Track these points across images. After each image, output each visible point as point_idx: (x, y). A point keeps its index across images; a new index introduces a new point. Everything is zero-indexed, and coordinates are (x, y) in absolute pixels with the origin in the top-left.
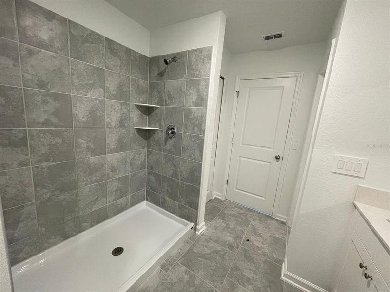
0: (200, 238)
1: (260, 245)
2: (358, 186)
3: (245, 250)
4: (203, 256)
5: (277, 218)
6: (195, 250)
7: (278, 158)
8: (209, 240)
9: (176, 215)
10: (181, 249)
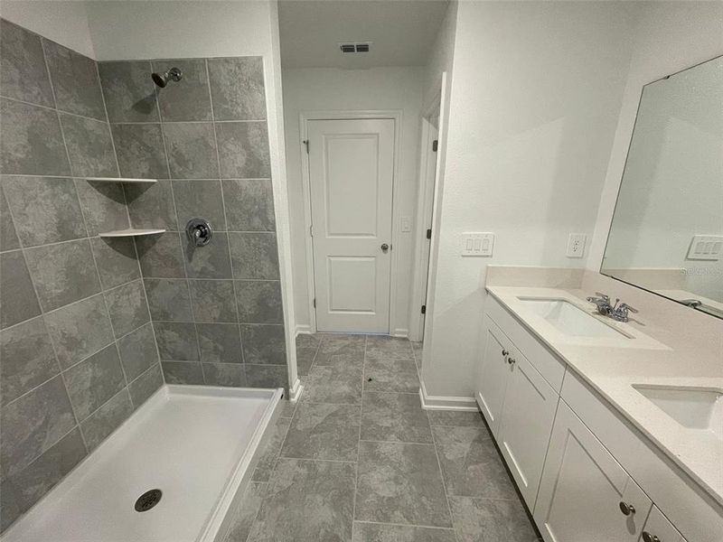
0: (300, 406)
1: (386, 379)
2: (488, 268)
3: (372, 395)
4: (315, 431)
5: (396, 335)
6: (299, 428)
7: (385, 248)
8: (315, 403)
9: (245, 386)
10: (276, 437)
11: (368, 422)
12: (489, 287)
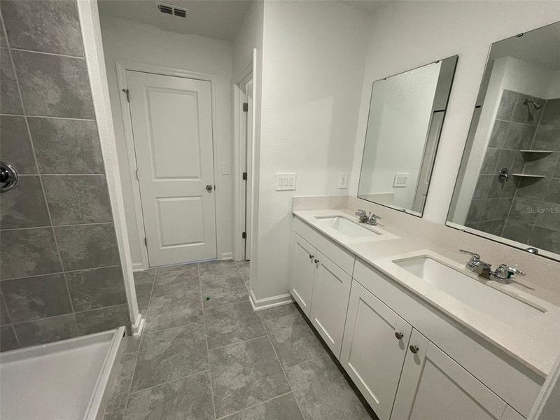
0: (144, 338)
1: (222, 295)
2: (293, 198)
3: (212, 311)
4: (165, 356)
5: (224, 259)
6: (148, 357)
7: (209, 188)
8: (160, 330)
10: (123, 375)
11: (213, 334)
12: (295, 212)
